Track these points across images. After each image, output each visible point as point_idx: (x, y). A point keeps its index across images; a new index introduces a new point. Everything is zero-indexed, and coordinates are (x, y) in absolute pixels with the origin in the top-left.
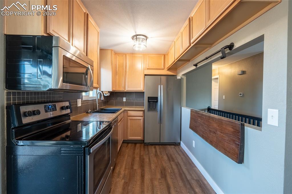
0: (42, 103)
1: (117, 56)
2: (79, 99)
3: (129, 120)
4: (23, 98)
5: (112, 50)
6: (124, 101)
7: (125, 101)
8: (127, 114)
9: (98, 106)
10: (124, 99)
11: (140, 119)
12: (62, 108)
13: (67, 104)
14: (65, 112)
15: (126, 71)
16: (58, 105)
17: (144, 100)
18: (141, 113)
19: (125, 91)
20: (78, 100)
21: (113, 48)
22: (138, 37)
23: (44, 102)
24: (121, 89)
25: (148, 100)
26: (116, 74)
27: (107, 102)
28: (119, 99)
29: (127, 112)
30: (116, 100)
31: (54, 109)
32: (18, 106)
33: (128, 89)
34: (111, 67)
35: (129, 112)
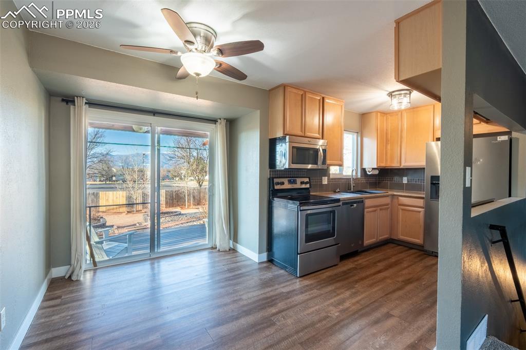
0: (286, 177)
1: (389, 117)
2: (325, 176)
3: (401, 210)
4: (277, 174)
5: (377, 112)
6: (404, 182)
7: (406, 182)
8: (398, 201)
9: (353, 186)
10: (405, 180)
11: (420, 212)
12: (302, 183)
13: (307, 180)
14: (304, 186)
15: (401, 137)
16: (299, 180)
17: (424, 182)
18: (421, 202)
19: (401, 167)
20: (323, 178)
21: (378, 109)
22: (393, 94)
23: (288, 177)
24: (395, 165)
25: (432, 180)
26: (387, 143)
27: (379, 183)
28: (396, 179)
29: (398, 199)
30: (392, 181)
31: (295, 182)
32: (273, 178)
33: (404, 164)
34: (376, 135)
35: (400, 198)
